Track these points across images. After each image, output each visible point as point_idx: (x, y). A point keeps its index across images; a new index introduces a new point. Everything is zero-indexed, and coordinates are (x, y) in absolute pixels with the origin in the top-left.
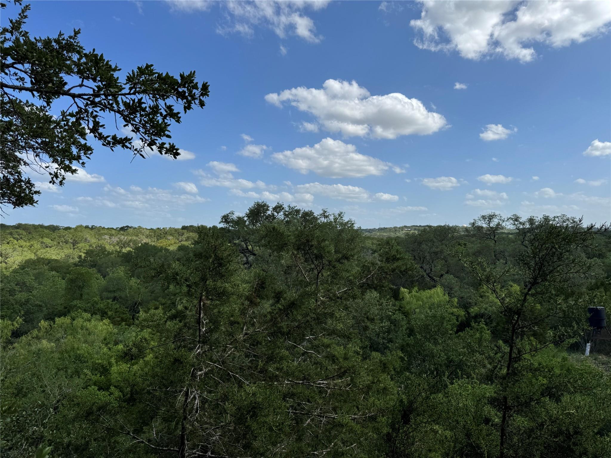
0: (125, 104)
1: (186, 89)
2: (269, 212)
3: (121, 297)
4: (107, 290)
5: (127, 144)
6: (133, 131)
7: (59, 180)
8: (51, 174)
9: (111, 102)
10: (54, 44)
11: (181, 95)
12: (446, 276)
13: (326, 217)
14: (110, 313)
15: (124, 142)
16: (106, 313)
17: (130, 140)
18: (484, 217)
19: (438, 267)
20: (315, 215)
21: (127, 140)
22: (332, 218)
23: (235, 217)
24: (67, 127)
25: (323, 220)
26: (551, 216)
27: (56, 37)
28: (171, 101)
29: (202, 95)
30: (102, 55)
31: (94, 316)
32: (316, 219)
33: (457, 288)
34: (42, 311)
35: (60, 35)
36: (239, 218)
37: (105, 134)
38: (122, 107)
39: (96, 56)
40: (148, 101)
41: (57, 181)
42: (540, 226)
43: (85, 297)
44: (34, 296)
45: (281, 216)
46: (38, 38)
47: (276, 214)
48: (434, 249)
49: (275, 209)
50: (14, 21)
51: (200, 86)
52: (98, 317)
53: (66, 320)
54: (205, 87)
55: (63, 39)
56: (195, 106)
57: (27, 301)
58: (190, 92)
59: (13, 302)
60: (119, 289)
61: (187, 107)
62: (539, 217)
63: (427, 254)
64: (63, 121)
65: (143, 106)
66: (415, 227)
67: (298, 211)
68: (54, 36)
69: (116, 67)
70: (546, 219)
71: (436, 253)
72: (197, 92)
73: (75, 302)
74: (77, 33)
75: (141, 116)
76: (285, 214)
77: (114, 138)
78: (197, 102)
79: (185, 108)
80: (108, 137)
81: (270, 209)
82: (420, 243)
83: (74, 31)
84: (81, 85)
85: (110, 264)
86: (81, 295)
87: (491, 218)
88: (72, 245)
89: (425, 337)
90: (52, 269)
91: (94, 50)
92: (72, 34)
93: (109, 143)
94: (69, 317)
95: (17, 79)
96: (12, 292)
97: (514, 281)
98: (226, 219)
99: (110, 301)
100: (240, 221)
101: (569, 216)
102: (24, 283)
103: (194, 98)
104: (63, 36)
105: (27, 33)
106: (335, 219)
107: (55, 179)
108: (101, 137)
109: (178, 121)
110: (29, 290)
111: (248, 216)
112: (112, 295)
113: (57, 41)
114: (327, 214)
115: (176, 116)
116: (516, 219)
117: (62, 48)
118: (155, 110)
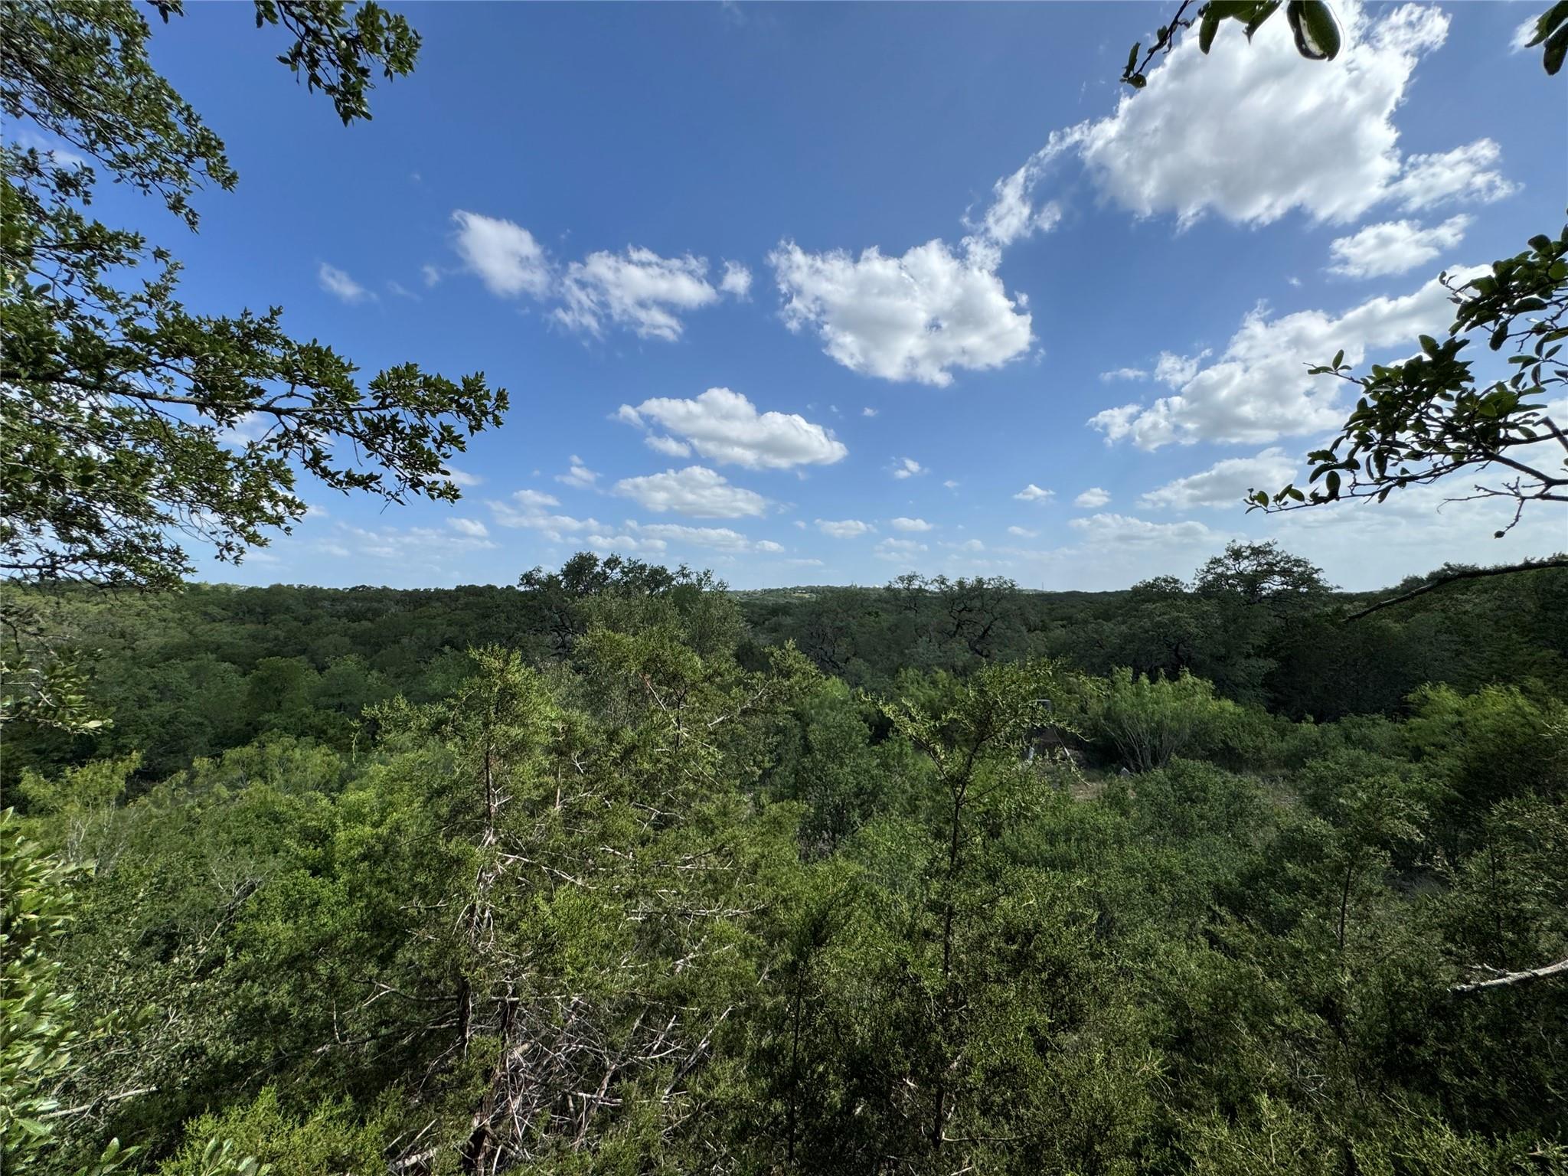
0: (366, 421)
1: (471, 401)
2: (598, 569)
3: (351, 704)
4: (325, 692)
5: (372, 484)
6: (383, 463)
7: (234, 554)
8: (218, 544)
9: (339, 418)
10: (233, 329)
11: (464, 409)
12: (854, 660)
13: (685, 576)
14: (331, 732)
15: (365, 482)
16: (325, 732)
17: (377, 478)
18: (901, 579)
19: (843, 647)
20: (669, 572)
21: (372, 478)
22: (694, 578)
23: (543, 575)
24: (256, 468)
25: (681, 580)
26: (986, 579)
27: (237, 318)
28: (448, 418)
29: (498, 407)
30: (329, 348)
31: (302, 738)
32: (670, 579)
33: (868, 677)
34: (204, 733)
35: (246, 314)
36: (550, 577)
37: (332, 469)
38: (361, 427)
39: (318, 350)
40: (408, 418)
41: (230, 556)
42: (973, 589)
43: (286, 705)
44: (188, 708)
45: (616, 574)
46: (204, 318)
47: (608, 571)
48: (838, 623)
49: (607, 564)
50: (153, 285)
51: (493, 394)
52: (310, 739)
53: (249, 751)
54: (502, 396)
55: (251, 322)
56: (487, 424)
57: (175, 717)
58: (480, 406)
59: (147, 720)
60: (348, 692)
61: (477, 427)
62: (970, 581)
63: (828, 630)
64: (250, 457)
65: (400, 426)
66: (811, 590)
67: (643, 568)
68: (234, 316)
69: (350, 364)
70: (980, 581)
71: (840, 629)
72: (490, 405)
73: (266, 717)
74: (275, 313)
75: (395, 440)
76: (622, 572)
77: (349, 475)
78: (490, 418)
79: (471, 428)
80: (338, 473)
81: (601, 563)
82: (819, 616)
83: (271, 309)
84: (290, 395)
85: (331, 649)
86: (279, 703)
87: (911, 579)
88: (261, 617)
89: (828, 756)
90: (224, 659)
91: (315, 341)
92: (268, 315)
93: (340, 482)
94: (256, 744)
95: (159, 380)
96: (142, 702)
97: (940, 665)
98: (528, 579)
99: (331, 712)
100: (552, 580)
101: (1007, 578)
102: (167, 685)
103: (485, 414)
104: (249, 318)
105: (179, 305)
106: (700, 581)
107: (225, 552)
108: (325, 473)
109: (462, 449)
110: (179, 697)
111: (566, 574)
112: (336, 701)
113: (240, 325)
114: (686, 572)
115: (456, 440)
116: (943, 581)
117: (249, 335)
118: (423, 432)
